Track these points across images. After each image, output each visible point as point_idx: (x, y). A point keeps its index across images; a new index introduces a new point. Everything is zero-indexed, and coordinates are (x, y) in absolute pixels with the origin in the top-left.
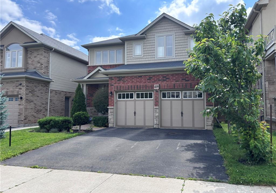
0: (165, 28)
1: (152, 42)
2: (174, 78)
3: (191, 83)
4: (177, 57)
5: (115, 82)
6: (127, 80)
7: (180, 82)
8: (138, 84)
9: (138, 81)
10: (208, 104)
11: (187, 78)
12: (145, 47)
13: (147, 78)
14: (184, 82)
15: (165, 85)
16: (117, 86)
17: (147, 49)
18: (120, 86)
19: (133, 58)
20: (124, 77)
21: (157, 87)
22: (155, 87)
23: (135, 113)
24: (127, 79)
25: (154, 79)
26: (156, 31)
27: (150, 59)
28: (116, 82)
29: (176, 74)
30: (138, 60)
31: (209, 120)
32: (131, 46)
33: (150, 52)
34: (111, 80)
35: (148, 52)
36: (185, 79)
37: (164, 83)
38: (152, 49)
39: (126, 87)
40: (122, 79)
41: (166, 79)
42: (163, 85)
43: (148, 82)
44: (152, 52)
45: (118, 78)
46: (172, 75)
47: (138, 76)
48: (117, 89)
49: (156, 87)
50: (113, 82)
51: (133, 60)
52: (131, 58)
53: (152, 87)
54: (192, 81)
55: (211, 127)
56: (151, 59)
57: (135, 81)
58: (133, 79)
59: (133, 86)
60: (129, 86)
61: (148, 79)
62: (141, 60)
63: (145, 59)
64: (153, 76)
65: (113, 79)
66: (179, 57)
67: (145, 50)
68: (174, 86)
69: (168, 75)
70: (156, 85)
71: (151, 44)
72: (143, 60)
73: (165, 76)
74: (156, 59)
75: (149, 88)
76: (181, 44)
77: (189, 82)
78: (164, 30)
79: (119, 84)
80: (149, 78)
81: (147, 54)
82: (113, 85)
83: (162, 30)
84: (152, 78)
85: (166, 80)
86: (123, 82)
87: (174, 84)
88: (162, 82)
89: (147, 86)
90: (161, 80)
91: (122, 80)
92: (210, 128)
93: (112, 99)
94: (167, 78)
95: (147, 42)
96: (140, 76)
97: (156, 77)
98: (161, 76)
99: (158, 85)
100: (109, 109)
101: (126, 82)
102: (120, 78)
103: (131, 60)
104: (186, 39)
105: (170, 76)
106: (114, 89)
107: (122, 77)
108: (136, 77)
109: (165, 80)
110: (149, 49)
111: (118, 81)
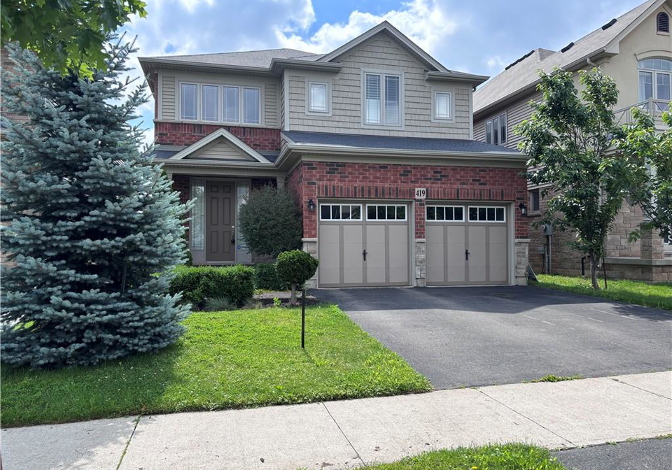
0: (384, 56)
1: (352, 83)
2: (458, 177)
3: (490, 190)
4: (409, 128)
5: (320, 176)
6: (350, 173)
7: (469, 187)
8: (379, 184)
9: (379, 178)
10: (521, 234)
11: (483, 177)
12: (336, 94)
13: (398, 171)
14: (477, 186)
15: (438, 191)
16: (326, 187)
17: (340, 100)
18: (334, 187)
19: (307, 117)
20: (343, 165)
21: (422, 195)
22: (418, 194)
23: (365, 254)
24: (350, 171)
25: (415, 175)
26: (363, 60)
27: (348, 125)
28: (324, 176)
29: (463, 169)
30: (320, 123)
31: (521, 266)
32: (300, 85)
33: (348, 107)
34: (308, 169)
35: (343, 107)
36: (480, 180)
37: (437, 186)
38: (354, 101)
39: (348, 191)
40: (337, 169)
41: (441, 176)
42: (434, 191)
43: (402, 182)
44: (352, 107)
45: (327, 165)
46: (454, 169)
47: (377, 166)
48: (326, 194)
49: (420, 193)
50: (315, 176)
51: (306, 122)
52: (301, 116)
53: (412, 193)
54: (491, 184)
55: (525, 279)
56: (351, 125)
57: (371, 176)
58: (366, 170)
59: (366, 189)
60: (355, 187)
61: (401, 175)
62: (325, 124)
63: (335, 124)
64: (414, 168)
65: (314, 168)
66: (414, 129)
67: (336, 100)
68: (458, 194)
69: (445, 168)
70: (420, 189)
71: (351, 89)
72: (330, 124)
73: (439, 170)
74: (363, 126)
75: (404, 195)
76: (418, 100)
77: (487, 187)
78: (381, 61)
79: (329, 180)
80: (404, 171)
81: (342, 113)
82: (315, 184)
83: (377, 61)
84: (410, 172)
85: (441, 180)
86: (341, 177)
87: (458, 190)
88: (432, 183)
89: (400, 191)
90: (431, 179)
91: (340, 173)
92: (523, 282)
93: (311, 218)
94: (444, 176)
95: (341, 82)
96: (382, 166)
97: (421, 172)
98: (432, 169)
99: (425, 189)
100: (305, 245)
101: (347, 177)
102: (334, 165)
103: (300, 122)
104: (427, 89)
105: (449, 170)
106: (319, 193)
107: (339, 165)
108: (373, 167)
109: (438, 180)
110: (346, 101)
111: (328, 173)
